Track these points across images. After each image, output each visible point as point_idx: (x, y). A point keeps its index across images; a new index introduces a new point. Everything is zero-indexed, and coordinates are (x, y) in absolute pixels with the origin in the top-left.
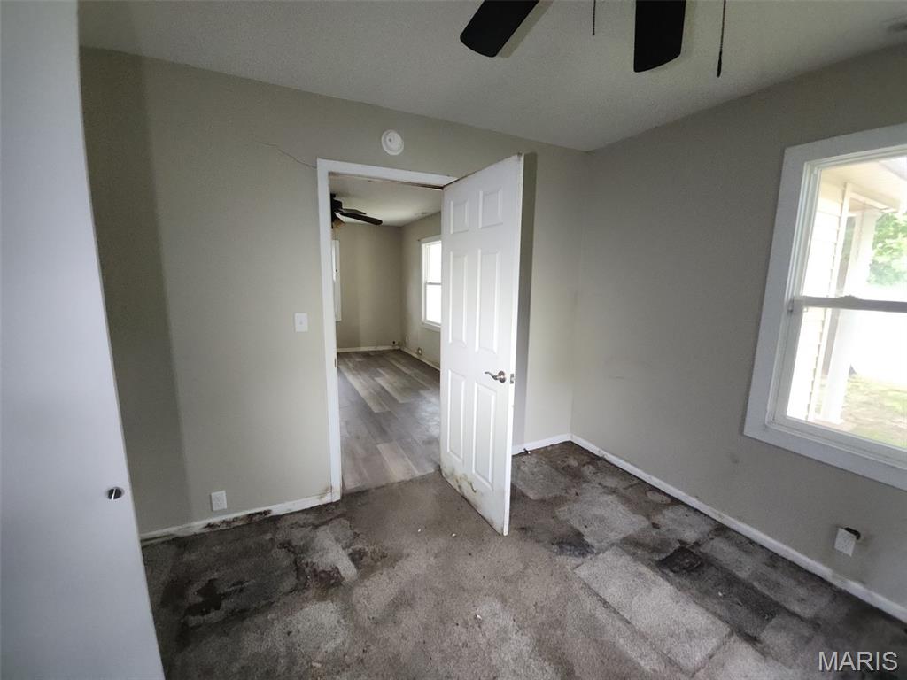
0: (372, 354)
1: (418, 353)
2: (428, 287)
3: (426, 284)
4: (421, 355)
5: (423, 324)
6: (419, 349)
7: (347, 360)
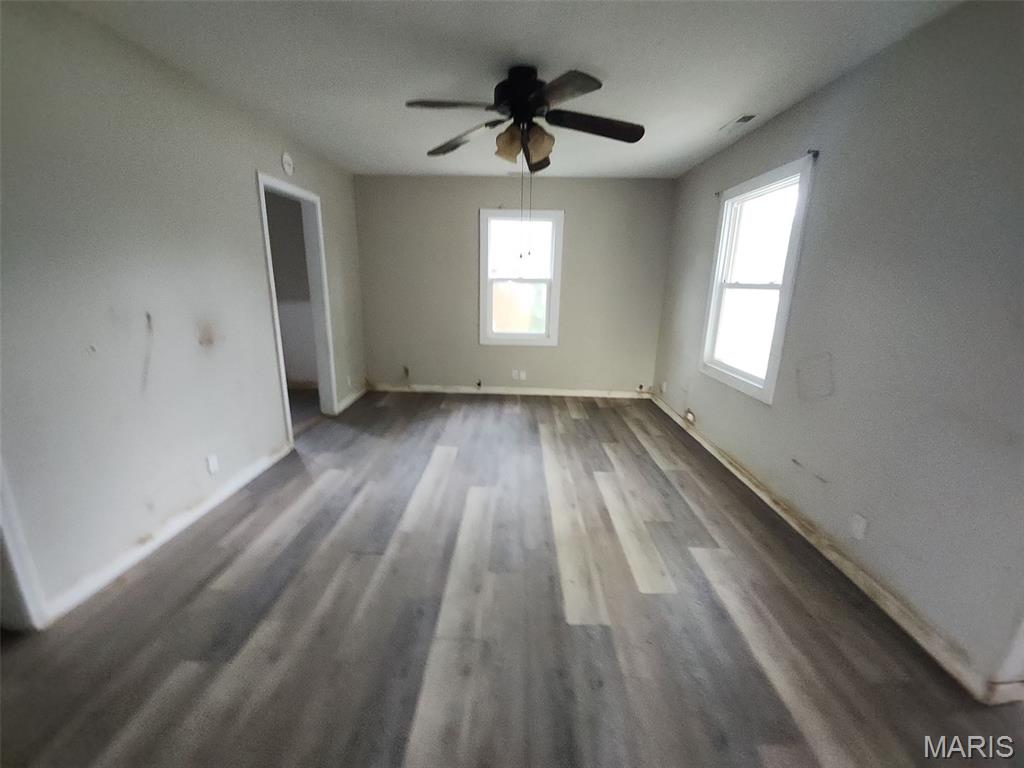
0: (600, 405)
1: (685, 419)
2: (728, 292)
3: (724, 285)
4: (691, 423)
5: (705, 366)
6: (689, 411)
7: (556, 412)
